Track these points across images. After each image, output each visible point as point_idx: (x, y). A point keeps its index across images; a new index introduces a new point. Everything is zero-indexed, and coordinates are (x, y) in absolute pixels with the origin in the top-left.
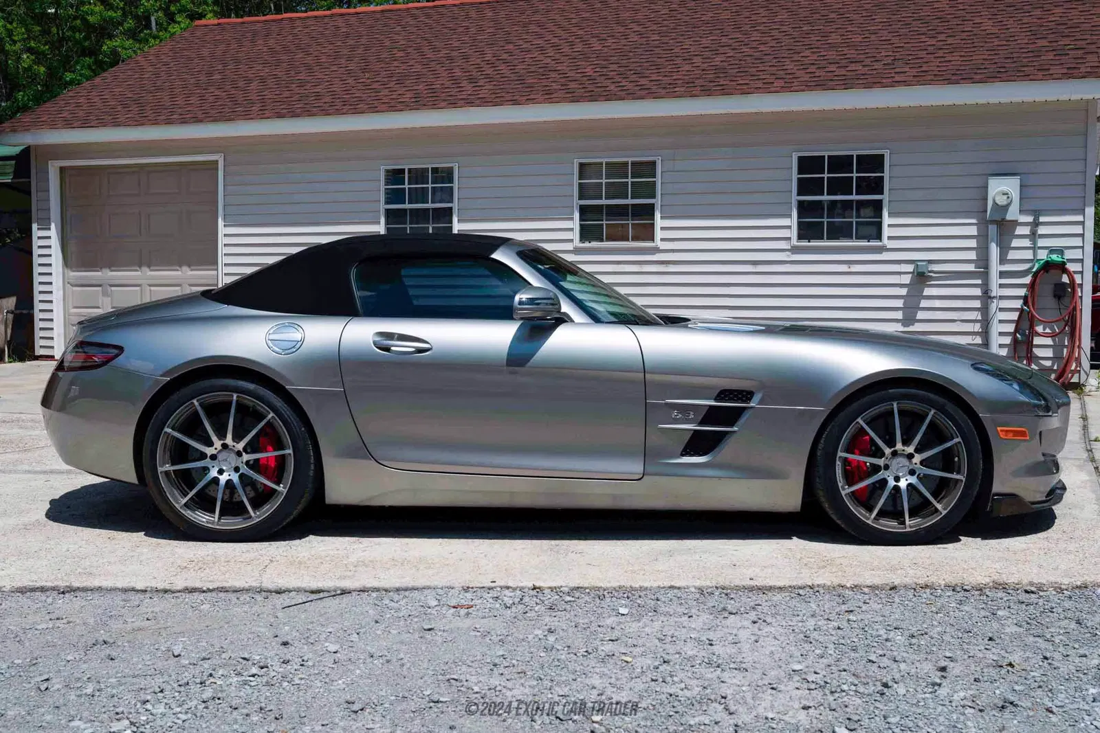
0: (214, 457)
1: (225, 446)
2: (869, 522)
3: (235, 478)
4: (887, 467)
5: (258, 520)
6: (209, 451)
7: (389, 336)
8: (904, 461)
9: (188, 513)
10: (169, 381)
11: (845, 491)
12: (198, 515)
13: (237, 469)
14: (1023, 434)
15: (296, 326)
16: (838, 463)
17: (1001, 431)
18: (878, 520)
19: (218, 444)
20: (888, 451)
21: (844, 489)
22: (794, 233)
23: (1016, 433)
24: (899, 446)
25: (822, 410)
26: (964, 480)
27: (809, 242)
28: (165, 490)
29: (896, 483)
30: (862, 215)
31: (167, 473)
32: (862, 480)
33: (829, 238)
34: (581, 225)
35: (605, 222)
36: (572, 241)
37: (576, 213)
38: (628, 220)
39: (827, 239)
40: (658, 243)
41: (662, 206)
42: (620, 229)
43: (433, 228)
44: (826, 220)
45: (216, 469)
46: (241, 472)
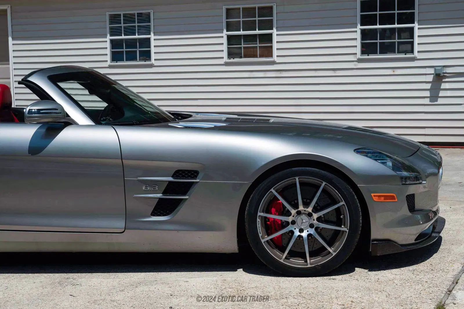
2: (282, 261)
4: (293, 223)
8: (305, 218)
11: (264, 239)
14: (393, 198)
16: (258, 220)
17: (374, 196)
18: (289, 259)
20: (293, 212)
21: (263, 238)
22: (358, 50)
23: (386, 197)
24: (301, 208)
26: (347, 231)
27: (368, 55)
29: (300, 234)
30: (402, 37)
32: (276, 231)
33: (381, 53)
34: (228, 48)
35: (243, 46)
36: (223, 58)
37: (225, 41)
38: (257, 44)
39: (380, 54)
40: (275, 58)
41: (277, 35)
42: (252, 50)
43: (140, 51)
44: (378, 41)
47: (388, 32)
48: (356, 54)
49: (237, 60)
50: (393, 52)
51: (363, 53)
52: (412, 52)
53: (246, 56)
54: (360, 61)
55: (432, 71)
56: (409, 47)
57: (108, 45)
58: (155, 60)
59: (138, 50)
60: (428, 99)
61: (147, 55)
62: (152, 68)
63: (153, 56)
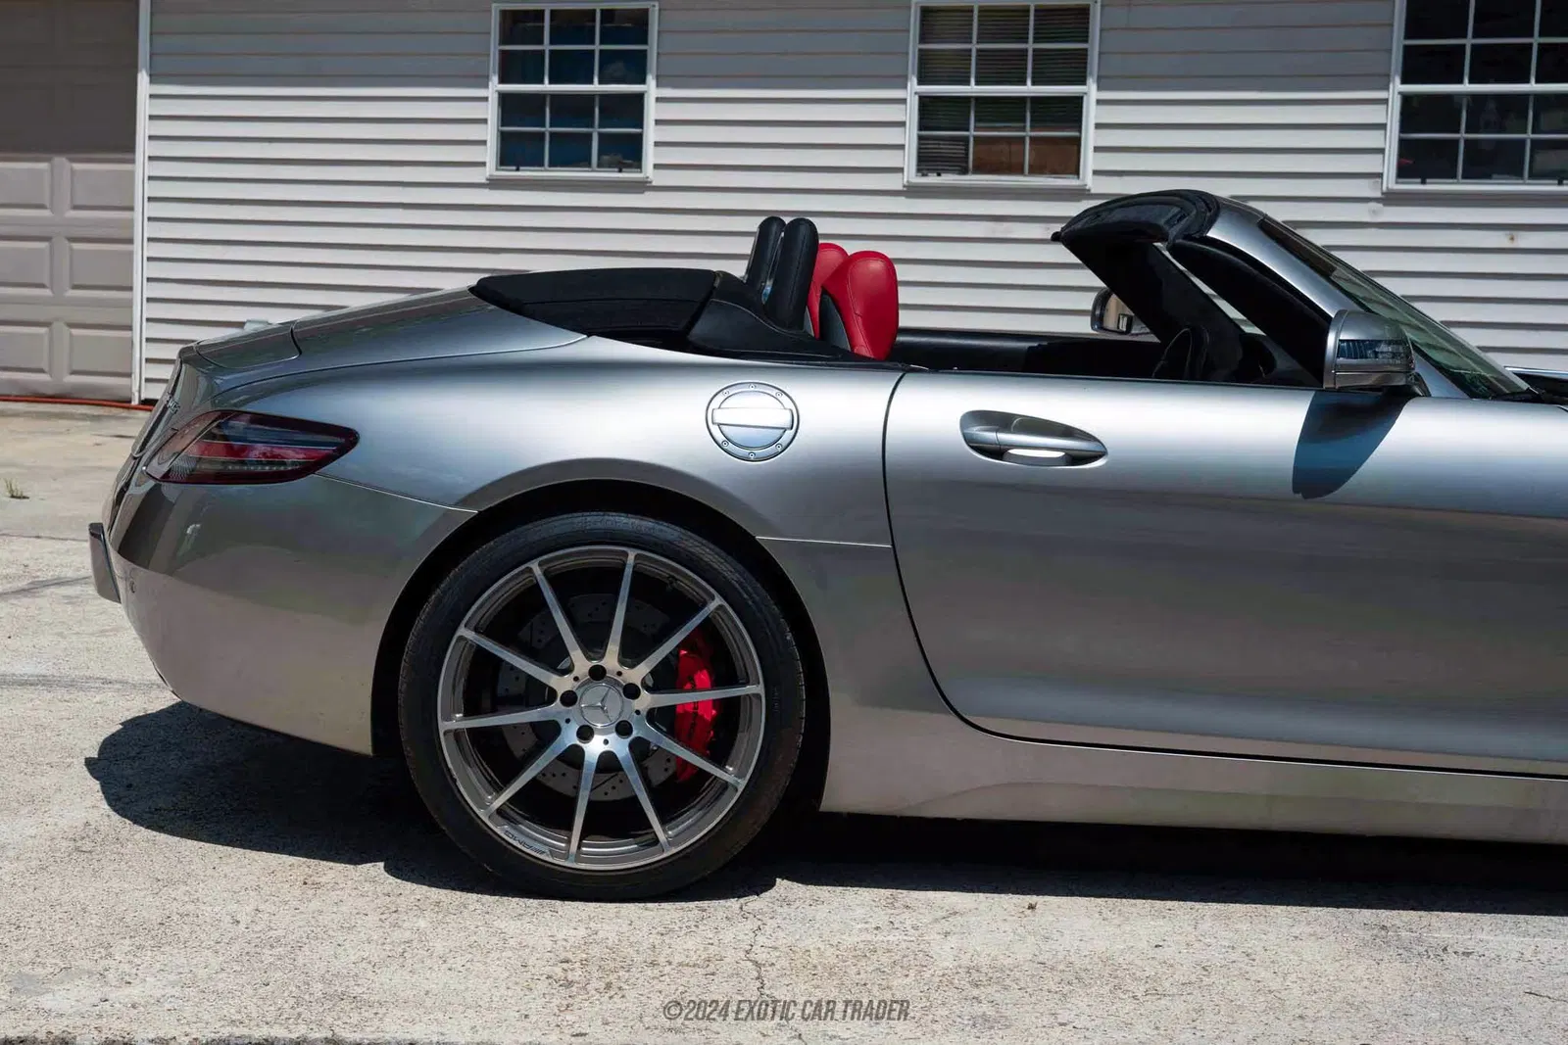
0: (570, 699)
1: (597, 673)
3: (620, 747)
5: (674, 850)
6: (561, 684)
7: (1002, 421)
9: (501, 830)
10: (475, 518)
12: (522, 832)
13: (623, 729)
15: (774, 392)
19: (581, 663)
22: (1389, 164)
27: (1423, 182)
28: (455, 776)
31: (457, 734)
33: (1469, 175)
34: (920, 138)
35: (972, 133)
36: (900, 170)
37: (910, 114)
38: (1023, 129)
39: (1464, 177)
40: (1087, 179)
41: (1099, 102)
42: (1004, 147)
43: (601, 135)
44: (1463, 135)
45: (574, 728)
46: (635, 734)
47: (1494, 105)
48: (1380, 175)
49: (949, 179)
50: (1517, 172)
51: (1403, 172)
53: (980, 169)
54: (1390, 199)
57: (491, 111)
58: (656, 166)
59: (595, 133)
61: (628, 151)
62: (642, 193)
63: (650, 155)
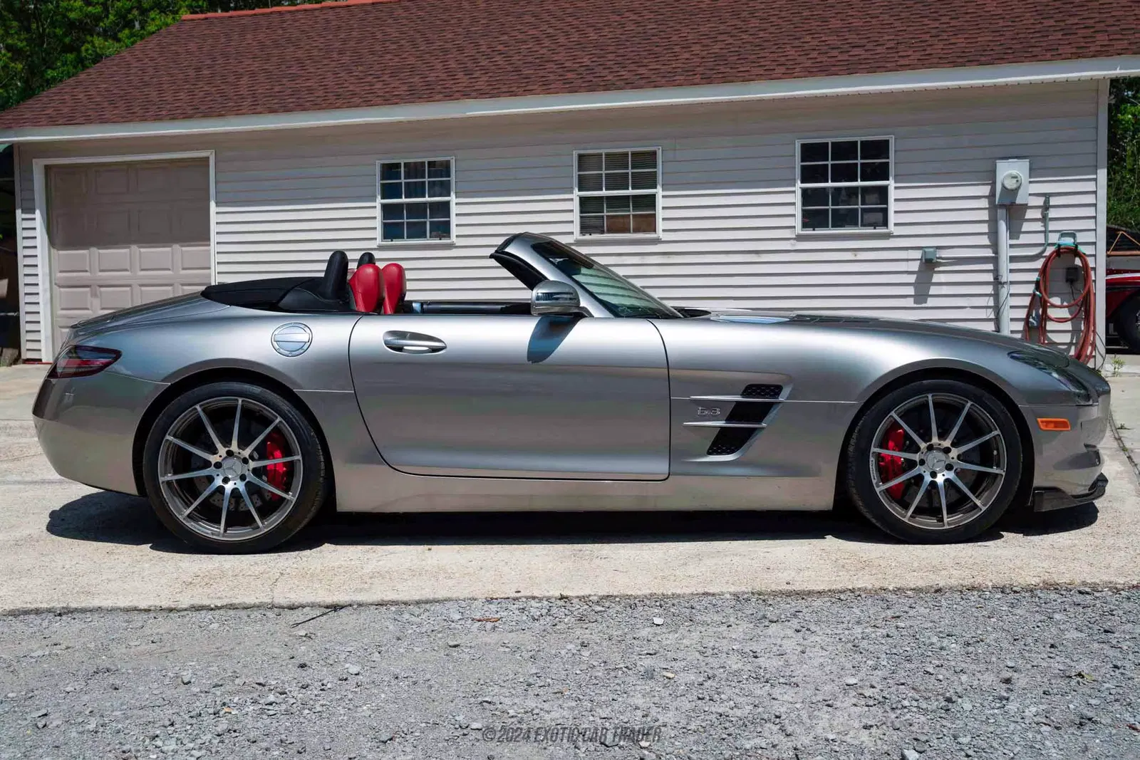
0: (218, 465)
1: (230, 454)
2: (906, 520)
3: (241, 486)
4: (922, 462)
5: (266, 530)
6: (214, 459)
7: (402, 335)
8: (941, 455)
9: (191, 525)
10: (170, 387)
11: (880, 488)
12: (201, 526)
13: (243, 478)
14: (1064, 424)
15: (303, 326)
16: (872, 459)
17: (1042, 422)
18: (915, 518)
19: (222, 451)
20: (923, 445)
21: (878, 486)
22: (797, 222)
23: (1057, 424)
24: (935, 440)
25: (855, 403)
26: (1004, 474)
27: (814, 230)
28: (167, 501)
29: (932, 479)
30: (867, 201)
31: (169, 483)
32: (897, 475)
33: (835, 225)
34: (581, 217)
35: (605, 213)
36: (572, 233)
37: (576, 205)
38: (629, 211)
39: (832, 227)
40: (660, 234)
41: (663, 197)
42: (621, 220)
43: (431, 222)
44: (830, 207)
45: (221, 478)
46: (247, 480)
47: (843, 192)
48: (794, 227)
49: (595, 237)
50: (855, 224)
51: (805, 225)
52: (885, 224)
53: (610, 231)
54: (800, 238)
55: (918, 254)
56: (880, 216)
57: (378, 213)
58: (457, 236)
59: (428, 221)
60: (912, 299)
61: (443, 230)
62: (451, 249)
63: (454, 231)
